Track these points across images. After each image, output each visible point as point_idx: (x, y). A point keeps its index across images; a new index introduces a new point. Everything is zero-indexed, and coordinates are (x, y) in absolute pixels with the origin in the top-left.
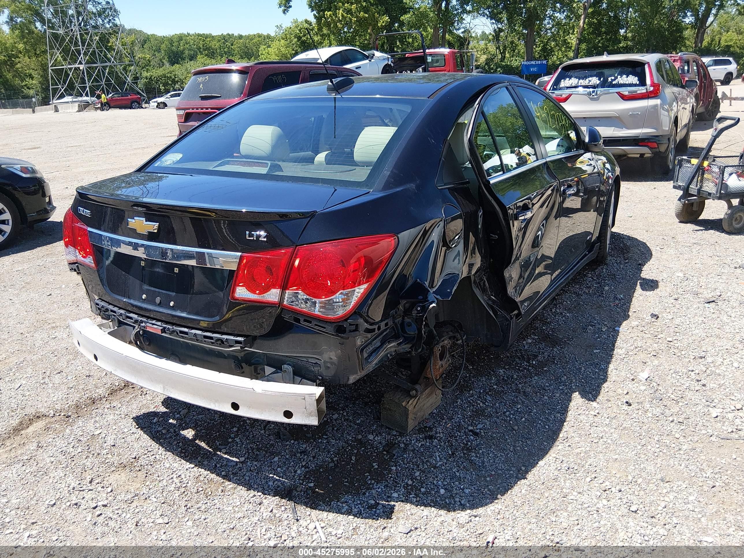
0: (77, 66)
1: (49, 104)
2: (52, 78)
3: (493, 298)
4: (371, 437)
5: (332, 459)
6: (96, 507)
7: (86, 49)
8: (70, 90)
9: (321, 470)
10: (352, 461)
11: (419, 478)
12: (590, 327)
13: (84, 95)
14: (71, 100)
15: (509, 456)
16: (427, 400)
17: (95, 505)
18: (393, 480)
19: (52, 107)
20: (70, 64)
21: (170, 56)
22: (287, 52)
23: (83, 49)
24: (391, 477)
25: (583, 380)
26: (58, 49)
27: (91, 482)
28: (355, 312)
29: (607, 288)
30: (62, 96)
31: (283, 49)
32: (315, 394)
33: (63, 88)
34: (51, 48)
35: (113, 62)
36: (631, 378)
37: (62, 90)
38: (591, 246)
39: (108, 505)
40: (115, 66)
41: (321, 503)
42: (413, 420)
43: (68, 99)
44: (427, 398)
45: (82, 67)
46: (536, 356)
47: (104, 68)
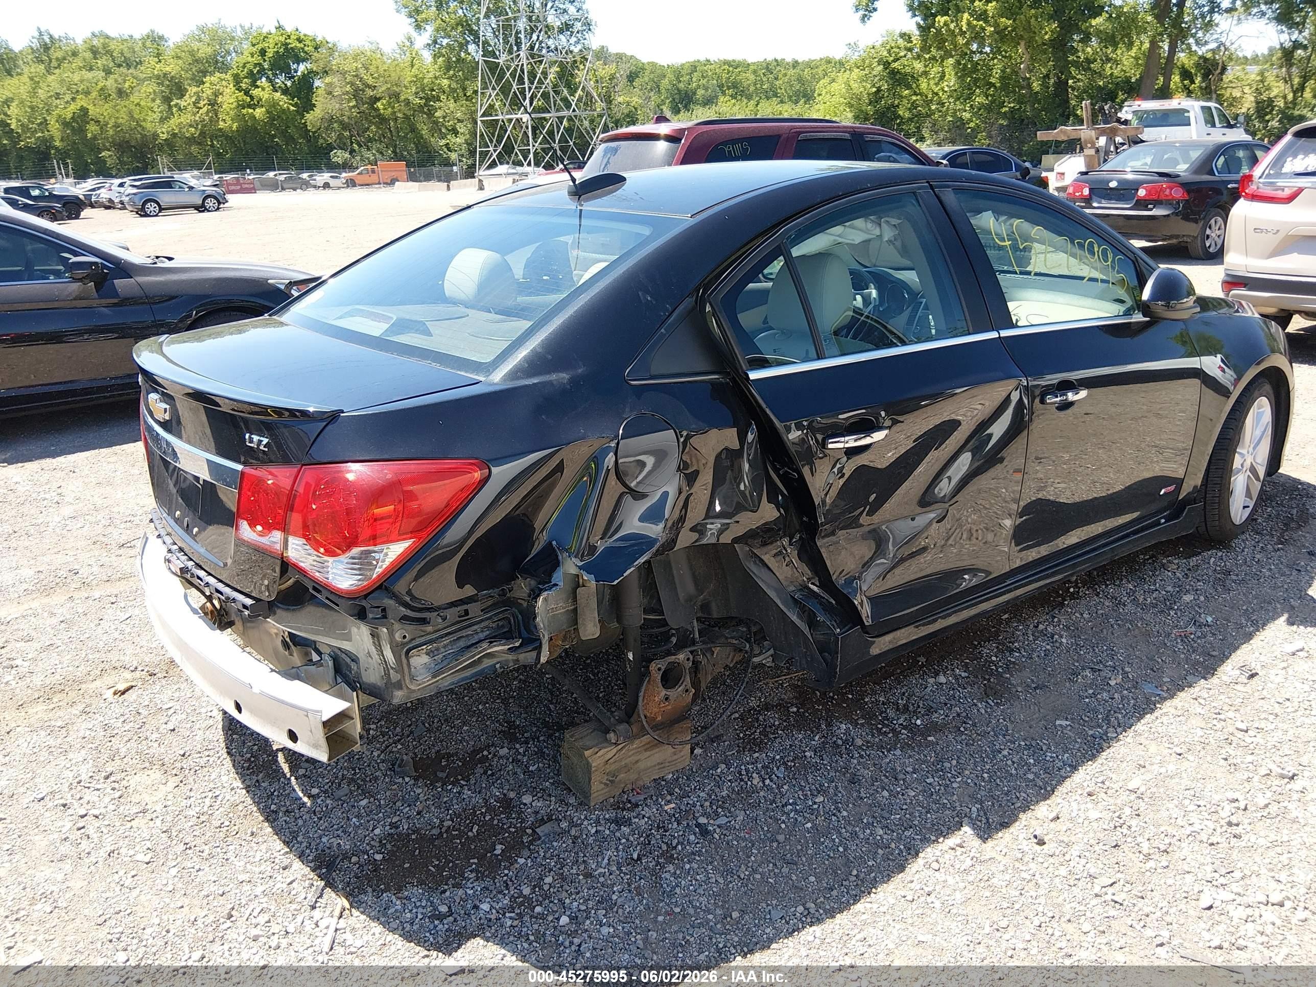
0: (519, 116)
1: (474, 177)
2: (482, 135)
3: (815, 589)
4: (527, 799)
5: (442, 821)
6: (86, 815)
7: (536, 88)
8: (507, 154)
9: (413, 837)
10: (470, 834)
11: (546, 887)
12: (1088, 673)
13: (525, 164)
14: (505, 172)
15: (731, 885)
16: (648, 753)
17: (84, 812)
18: (505, 882)
19: (475, 181)
20: (509, 113)
21: (674, 99)
22: (862, 89)
23: (530, 89)
24: (506, 875)
25: (986, 775)
26: (494, 89)
27: (107, 778)
28: (380, 587)
29: (1188, 598)
30: (493, 165)
31: (854, 85)
32: (321, 712)
33: (495, 151)
34: (485, 87)
35: (574, 110)
36: (1088, 790)
37: (494, 156)
38: (1177, 507)
39: (100, 817)
40: (576, 116)
41: (370, 890)
42: (606, 784)
43: (502, 169)
44: (646, 750)
45: (525, 118)
46: (930, 710)
47: (561, 119)
